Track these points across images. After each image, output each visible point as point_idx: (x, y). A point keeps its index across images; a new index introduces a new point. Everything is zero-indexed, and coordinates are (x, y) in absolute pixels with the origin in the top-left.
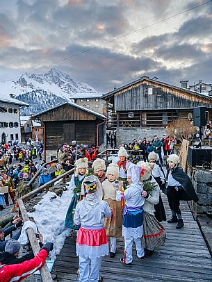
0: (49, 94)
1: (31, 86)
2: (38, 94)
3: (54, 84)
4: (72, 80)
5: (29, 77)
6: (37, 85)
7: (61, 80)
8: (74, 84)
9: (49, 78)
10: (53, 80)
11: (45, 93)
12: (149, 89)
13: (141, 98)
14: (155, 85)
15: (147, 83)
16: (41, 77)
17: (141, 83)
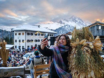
0: (71, 26)
1: (64, 24)
2: (66, 27)
3: (73, 22)
4: (81, 20)
5: (63, 20)
6: (66, 23)
7: (76, 20)
8: (82, 21)
9: (71, 20)
10: (73, 21)
11: (69, 26)
12: (99, 27)
13: (96, 30)
14: (102, 25)
15: (98, 24)
16: (68, 20)
17: (95, 24)
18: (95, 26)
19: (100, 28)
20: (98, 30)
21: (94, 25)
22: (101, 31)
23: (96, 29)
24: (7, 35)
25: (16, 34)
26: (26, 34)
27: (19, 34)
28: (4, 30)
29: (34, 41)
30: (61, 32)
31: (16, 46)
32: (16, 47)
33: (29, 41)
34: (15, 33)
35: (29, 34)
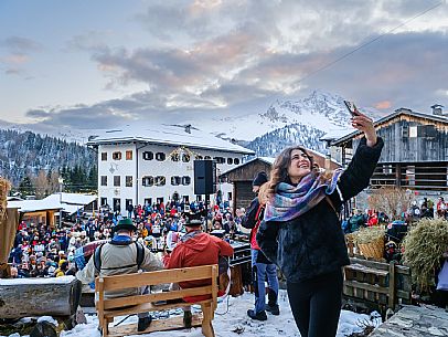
0: (309, 129)
1: (284, 119)
2: (292, 130)
3: (318, 113)
5: (282, 107)
6: (292, 117)
7: (329, 106)
9: (311, 105)
10: (317, 108)
11: (304, 128)
12: (411, 128)
13: (397, 143)
14: (421, 122)
15: (408, 120)
16: (299, 105)
17: (396, 120)
18: (394, 124)
19: (413, 132)
20: (405, 140)
21: (390, 123)
22: (416, 145)
23: (397, 138)
24: (79, 161)
25: (104, 157)
26: (141, 155)
27: (116, 156)
28: (69, 141)
29: (168, 181)
30: (274, 151)
31: (103, 200)
32: (103, 203)
33: (149, 181)
34: (101, 150)
35: (151, 157)
